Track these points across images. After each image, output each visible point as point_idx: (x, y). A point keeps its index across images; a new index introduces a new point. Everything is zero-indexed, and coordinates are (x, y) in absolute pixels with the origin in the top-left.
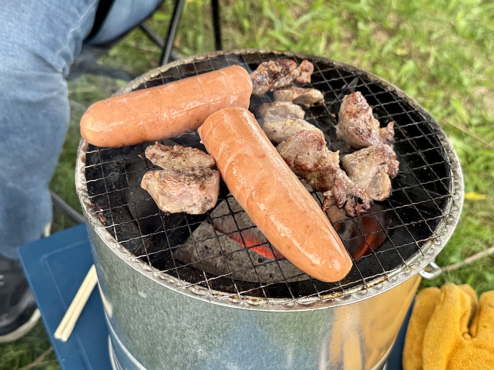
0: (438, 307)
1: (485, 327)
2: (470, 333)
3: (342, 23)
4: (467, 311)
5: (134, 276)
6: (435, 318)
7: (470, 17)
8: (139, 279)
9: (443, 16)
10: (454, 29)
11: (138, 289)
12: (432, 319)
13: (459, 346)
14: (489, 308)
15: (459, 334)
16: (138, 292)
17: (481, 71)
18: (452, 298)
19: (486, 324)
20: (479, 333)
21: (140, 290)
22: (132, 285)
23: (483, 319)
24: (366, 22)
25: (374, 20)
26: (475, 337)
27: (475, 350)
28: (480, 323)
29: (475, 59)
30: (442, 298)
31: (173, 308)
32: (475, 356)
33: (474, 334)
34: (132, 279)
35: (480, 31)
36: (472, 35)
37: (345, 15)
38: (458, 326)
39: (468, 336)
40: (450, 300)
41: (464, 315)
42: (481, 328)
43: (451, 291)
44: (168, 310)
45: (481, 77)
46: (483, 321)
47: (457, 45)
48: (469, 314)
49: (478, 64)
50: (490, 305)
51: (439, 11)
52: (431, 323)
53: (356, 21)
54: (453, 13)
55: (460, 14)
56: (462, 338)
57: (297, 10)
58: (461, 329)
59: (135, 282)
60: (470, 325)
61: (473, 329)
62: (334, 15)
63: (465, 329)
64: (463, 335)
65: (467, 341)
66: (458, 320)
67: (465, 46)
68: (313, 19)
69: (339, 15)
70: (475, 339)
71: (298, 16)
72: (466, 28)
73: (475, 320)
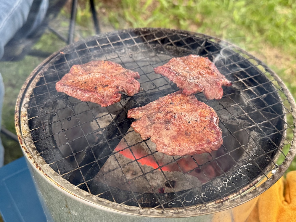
2: (286, 201)
3: (171, 22)
5: (66, 200)
7: (241, 14)
8: (70, 202)
9: (225, 13)
10: (233, 21)
13: (281, 211)
14: (294, 183)
15: (280, 202)
16: (70, 211)
17: (251, 42)
19: (295, 194)
20: (292, 200)
21: (72, 210)
23: (292, 191)
24: (184, 20)
25: (189, 19)
26: (290, 203)
27: (292, 212)
28: (291, 193)
29: (246, 35)
32: (293, 216)
33: (289, 201)
35: (247, 21)
36: (243, 23)
37: (172, 17)
38: (278, 197)
39: (286, 203)
41: (280, 188)
42: (292, 197)
45: (251, 46)
47: (236, 29)
48: (282, 188)
49: (249, 39)
50: (294, 181)
51: (224, 11)
53: (179, 20)
54: (231, 11)
55: (235, 12)
56: (282, 205)
57: (145, 16)
58: (280, 199)
59: (68, 204)
60: (284, 195)
61: (288, 198)
62: (165, 18)
63: (283, 199)
64: (283, 203)
65: (286, 206)
66: (277, 193)
67: (241, 30)
68: (155, 20)
69: (169, 17)
70: (291, 205)
71: (146, 19)
72: (239, 19)
73: (287, 191)
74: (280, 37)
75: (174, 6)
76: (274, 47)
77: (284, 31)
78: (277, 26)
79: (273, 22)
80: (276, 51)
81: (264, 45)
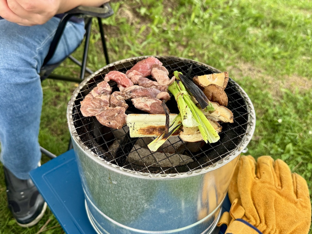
0: (240, 167)
1: (264, 173)
2: (257, 177)
3: (162, 44)
4: (253, 167)
5: (110, 174)
6: (241, 173)
7: (219, 35)
8: (113, 175)
9: (206, 36)
10: (213, 41)
11: (112, 180)
12: (239, 173)
13: (254, 184)
14: (263, 164)
15: (253, 178)
16: (112, 182)
17: (228, 59)
18: (246, 162)
19: (264, 172)
20: (262, 176)
21: (113, 180)
22: (108, 179)
23: (262, 170)
24: (173, 42)
25: (176, 41)
26: (260, 178)
27: (262, 184)
28: (261, 172)
29: (225, 53)
30: (241, 163)
31: (132, 186)
32: (263, 187)
33: (259, 177)
34: (108, 176)
35: (225, 41)
36: (221, 43)
37: (162, 40)
38: (252, 174)
39: (257, 179)
40: (245, 163)
41: (253, 169)
42: (262, 174)
43: (245, 159)
44: (129, 188)
45: (229, 62)
46: (262, 171)
47: (216, 48)
48: (254, 168)
49: (226, 56)
50: (263, 163)
51: (205, 34)
52: (239, 175)
53: (168, 43)
54: (211, 34)
55: (215, 34)
56: (255, 180)
57: (140, 40)
58: (253, 176)
59: (110, 177)
60: (256, 173)
61: (259, 175)
62: (158, 41)
63: (255, 176)
64: (255, 178)
65: (257, 181)
66: (251, 171)
67: (219, 48)
68: (149, 43)
69: (160, 40)
70: (261, 179)
71: (141, 43)
72: (218, 40)
73: (258, 171)
74: (252, 53)
75: (164, 31)
76: (247, 61)
77: (255, 48)
78: (250, 44)
79: (247, 41)
80: (249, 65)
81: (240, 60)
